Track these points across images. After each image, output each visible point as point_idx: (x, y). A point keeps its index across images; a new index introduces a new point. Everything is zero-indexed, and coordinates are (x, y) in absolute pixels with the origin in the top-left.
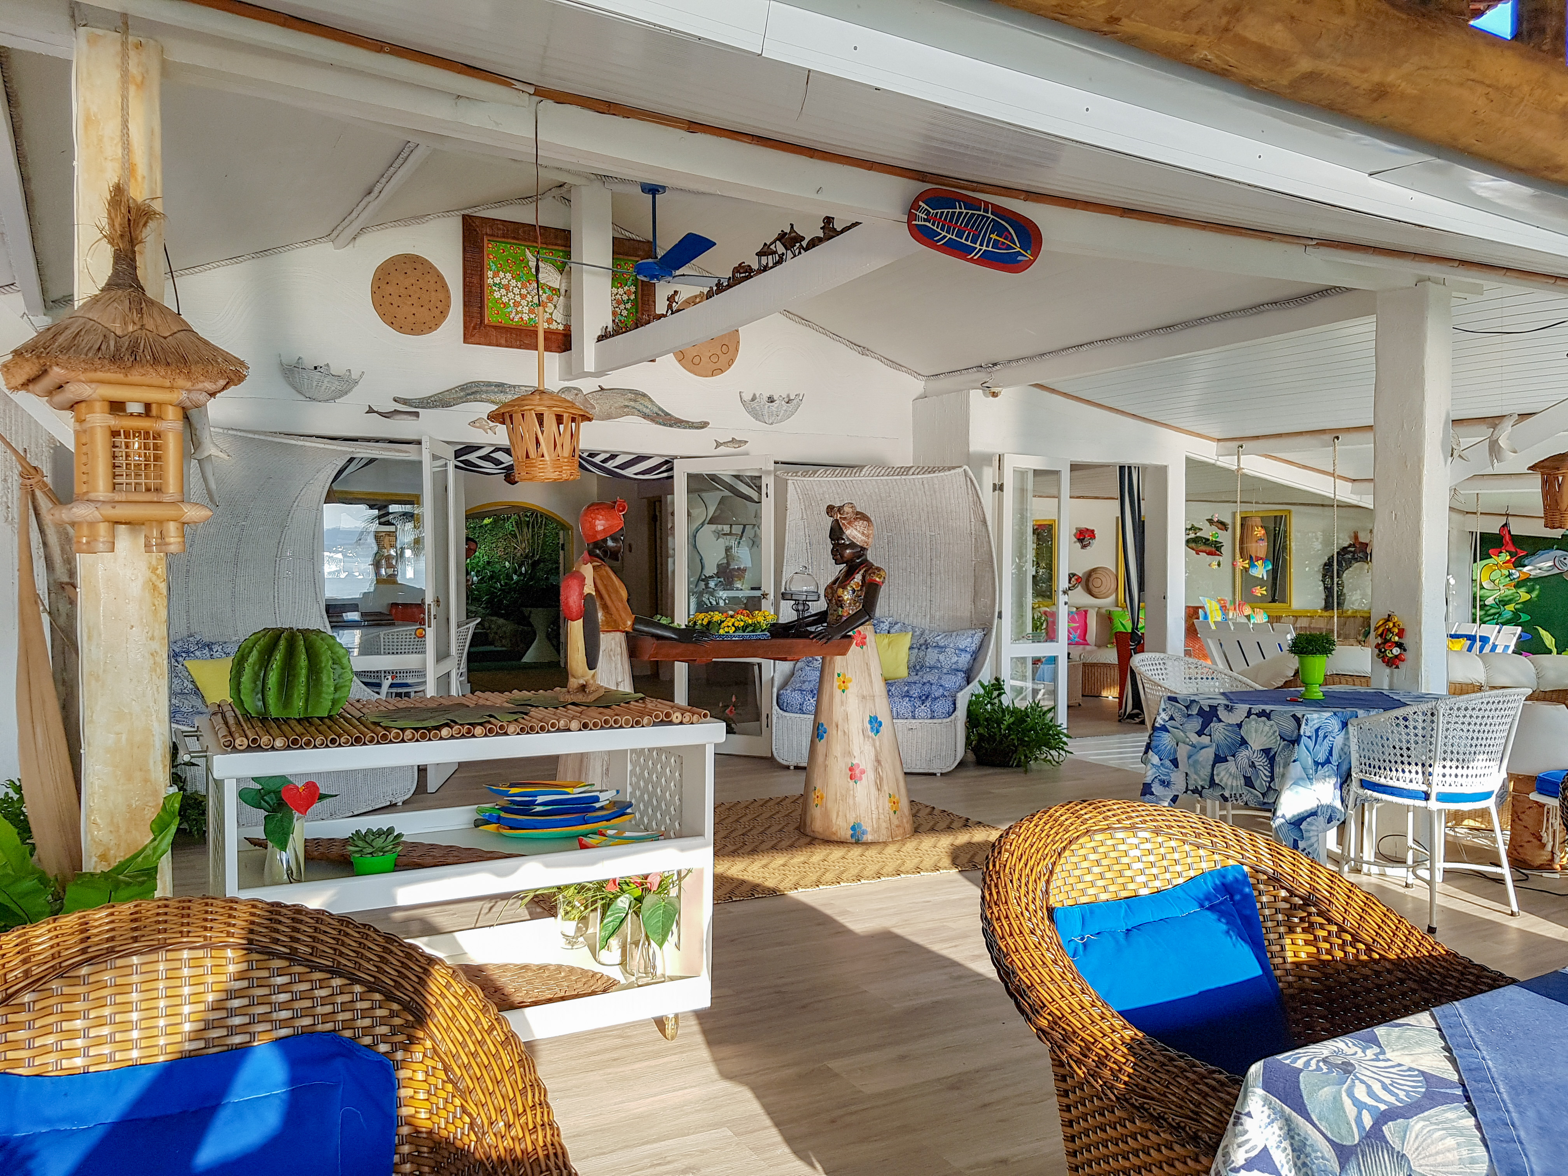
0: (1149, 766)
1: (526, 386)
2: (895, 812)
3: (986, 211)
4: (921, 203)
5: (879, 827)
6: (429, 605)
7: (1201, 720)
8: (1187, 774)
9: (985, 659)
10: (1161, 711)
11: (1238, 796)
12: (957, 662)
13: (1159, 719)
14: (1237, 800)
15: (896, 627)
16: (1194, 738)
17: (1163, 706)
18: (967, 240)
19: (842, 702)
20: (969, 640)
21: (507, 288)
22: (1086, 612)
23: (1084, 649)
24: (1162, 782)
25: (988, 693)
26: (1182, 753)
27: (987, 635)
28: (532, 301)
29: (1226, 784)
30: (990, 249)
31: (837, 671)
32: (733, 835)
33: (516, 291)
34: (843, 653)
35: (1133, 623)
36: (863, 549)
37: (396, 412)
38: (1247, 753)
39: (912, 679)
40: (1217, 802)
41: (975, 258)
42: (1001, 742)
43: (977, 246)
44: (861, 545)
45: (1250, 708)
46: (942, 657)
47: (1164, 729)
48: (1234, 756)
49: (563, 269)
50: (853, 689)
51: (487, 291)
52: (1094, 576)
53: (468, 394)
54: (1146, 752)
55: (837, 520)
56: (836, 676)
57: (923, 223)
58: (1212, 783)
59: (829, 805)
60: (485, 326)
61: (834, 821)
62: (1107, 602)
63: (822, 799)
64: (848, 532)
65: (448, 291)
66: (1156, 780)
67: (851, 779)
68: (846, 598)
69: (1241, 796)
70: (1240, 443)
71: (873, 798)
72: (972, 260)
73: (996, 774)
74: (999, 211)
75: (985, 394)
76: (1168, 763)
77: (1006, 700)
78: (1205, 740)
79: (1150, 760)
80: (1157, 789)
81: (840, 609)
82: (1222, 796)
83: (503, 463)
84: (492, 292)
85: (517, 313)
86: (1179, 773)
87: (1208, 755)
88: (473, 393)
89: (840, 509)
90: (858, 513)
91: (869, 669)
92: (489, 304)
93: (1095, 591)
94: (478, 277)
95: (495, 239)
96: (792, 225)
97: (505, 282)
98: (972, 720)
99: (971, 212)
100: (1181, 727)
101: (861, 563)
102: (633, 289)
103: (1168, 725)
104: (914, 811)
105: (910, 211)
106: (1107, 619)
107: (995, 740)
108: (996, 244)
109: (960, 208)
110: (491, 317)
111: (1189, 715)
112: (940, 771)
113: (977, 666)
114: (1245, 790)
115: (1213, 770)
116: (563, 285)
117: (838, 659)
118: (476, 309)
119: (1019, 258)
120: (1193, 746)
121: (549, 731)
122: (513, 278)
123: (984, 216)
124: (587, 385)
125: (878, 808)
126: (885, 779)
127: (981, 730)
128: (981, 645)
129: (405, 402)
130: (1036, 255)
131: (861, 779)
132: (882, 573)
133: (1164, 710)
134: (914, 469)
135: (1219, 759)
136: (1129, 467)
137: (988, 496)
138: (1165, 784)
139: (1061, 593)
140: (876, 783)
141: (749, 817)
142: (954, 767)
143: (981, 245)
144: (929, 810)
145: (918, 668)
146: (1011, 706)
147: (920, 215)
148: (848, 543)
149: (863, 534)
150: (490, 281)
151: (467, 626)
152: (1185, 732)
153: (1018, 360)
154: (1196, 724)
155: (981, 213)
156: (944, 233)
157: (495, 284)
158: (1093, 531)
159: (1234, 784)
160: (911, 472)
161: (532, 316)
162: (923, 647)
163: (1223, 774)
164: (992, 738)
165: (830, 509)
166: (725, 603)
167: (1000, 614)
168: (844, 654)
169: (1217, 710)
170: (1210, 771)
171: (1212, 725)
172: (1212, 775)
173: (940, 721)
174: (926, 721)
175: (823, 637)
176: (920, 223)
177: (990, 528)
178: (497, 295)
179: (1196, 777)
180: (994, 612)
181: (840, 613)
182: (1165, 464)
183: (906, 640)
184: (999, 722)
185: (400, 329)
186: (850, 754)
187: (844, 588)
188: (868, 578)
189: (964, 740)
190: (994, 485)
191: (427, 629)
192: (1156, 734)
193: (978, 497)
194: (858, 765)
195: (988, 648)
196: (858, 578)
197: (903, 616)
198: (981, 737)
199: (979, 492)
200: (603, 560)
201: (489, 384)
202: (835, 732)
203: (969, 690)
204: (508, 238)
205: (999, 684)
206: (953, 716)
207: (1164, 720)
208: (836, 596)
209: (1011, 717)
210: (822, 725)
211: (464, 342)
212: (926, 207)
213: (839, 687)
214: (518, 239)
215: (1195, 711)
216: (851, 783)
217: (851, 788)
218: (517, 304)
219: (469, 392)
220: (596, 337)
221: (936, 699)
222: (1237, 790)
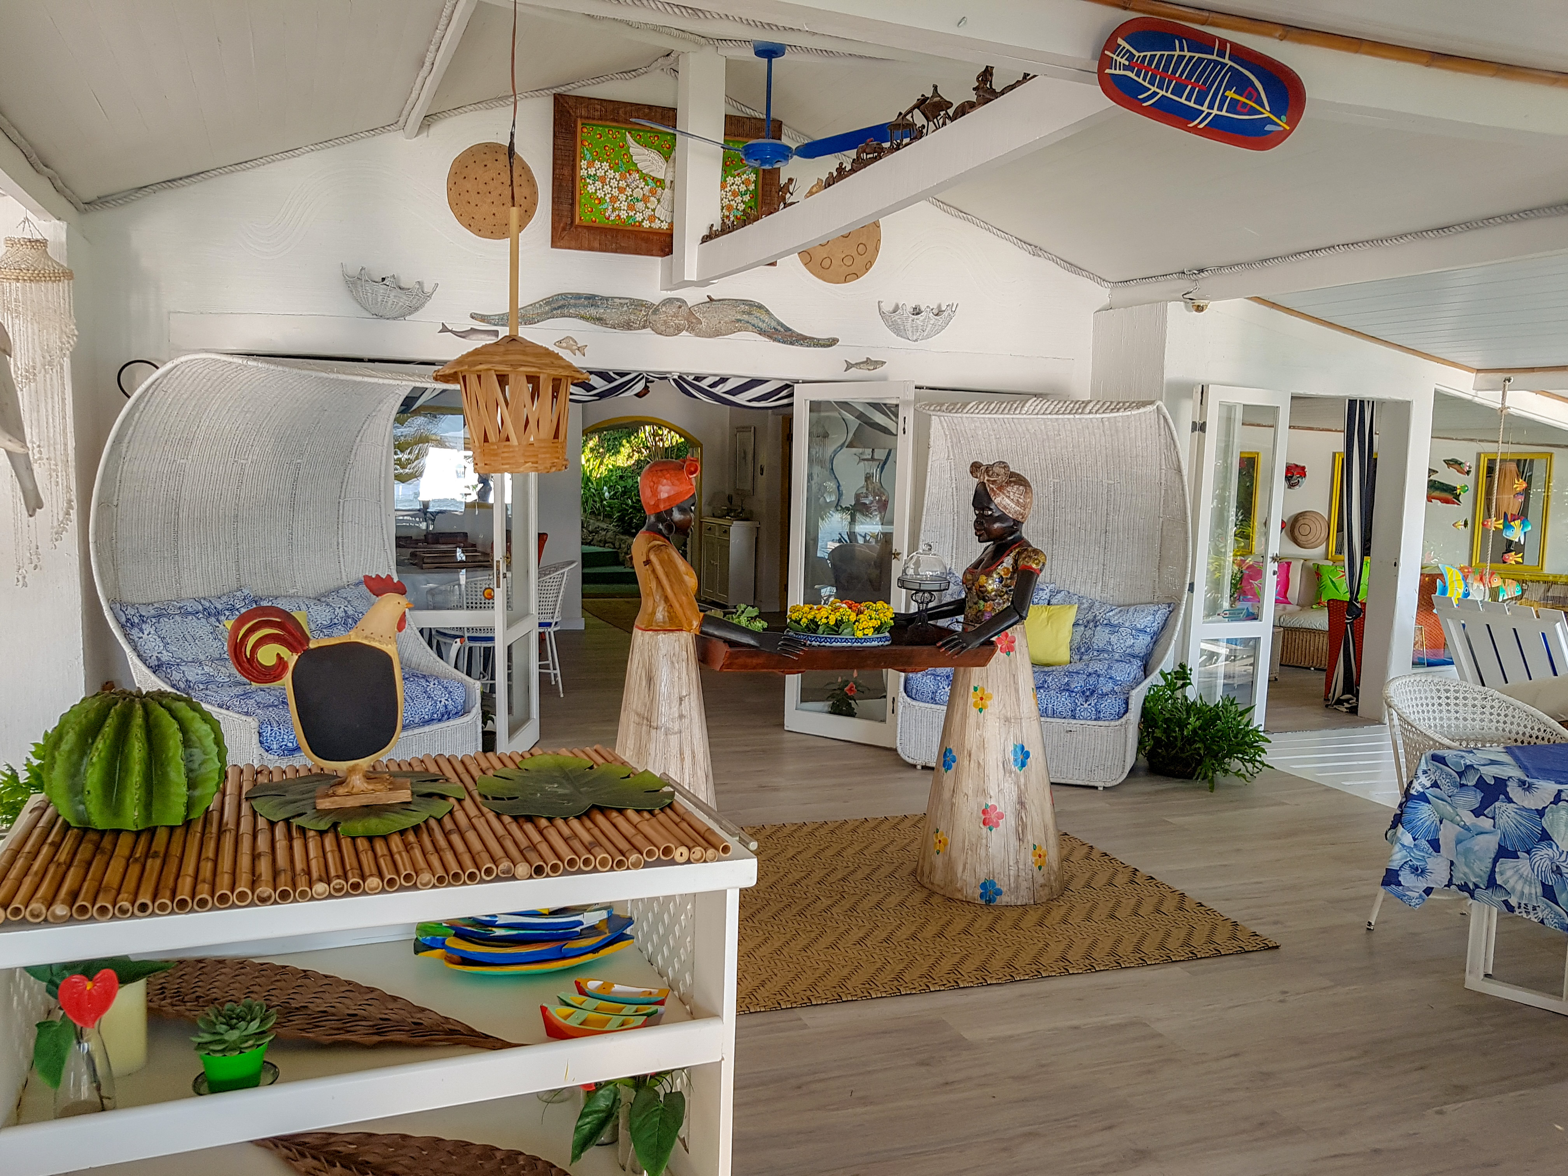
0: (1397, 847)
1: (620, 298)
2: (1040, 868)
3: (1222, 54)
4: (1120, 41)
5: (1017, 887)
6: (498, 562)
7: (1480, 795)
8: (1452, 863)
9: (1169, 644)
10: (1420, 773)
11: (1530, 908)
12: (1132, 646)
13: (1416, 784)
14: (1528, 913)
15: (1059, 596)
16: (1469, 818)
17: (1423, 766)
18: (1188, 99)
19: (978, 727)
20: (1150, 618)
21: (603, 180)
22: (1289, 564)
23: (1284, 609)
24: (1415, 870)
25: (1171, 686)
26: (1447, 834)
27: (1173, 607)
28: (631, 196)
29: (1513, 888)
30: (1224, 113)
31: (974, 683)
32: (831, 879)
33: (614, 183)
34: (983, 663)
35: (1352, 593)
36: (1017, 523)
37: (473, 331)
38: (1550, 852)
39: (1073, 668)
40: (1495, 911)
41: (1201, 126)
42: (1182, 749)
43: (1204, 108)
44: (1015, 517)
45: (1560, 791)
46: (1114, 639)
47: (1423, 797)
48: (1528, 852)
49: (668, 152)
50: (994, 707)
51: (579, 184)
52: (1302, 522)
53: (555, 309)
54: (1394, 826)
55: (983, 483)
56: (972, 690)
57: (1122, 72)
58: (1492, 883)
59: (954, 854)
60: (577, 227)
61: (959, 875)
62: (1316, 553)
63: (945, 845)
64: (997, 500)
65: (534, 185)
66: (1406, 866)
67: (984, 824)
68: (990, 588)
69: (1534, 908)
70: (1507, 376)
71: (1012, 850)
72: (1195, 130)
73: (1175, 789)
74: (1241, 55)
75: (1186, 307)
76: (1424, 843)
77: (1192, 693)
78: (1485, 823)
79: (1399, 839)
80: (1406, 878)
81: (982, 602)
82: (1506, 902)
83: (595, 388)
84: (586, 185)
85: (614, 209)
86: (1440, 860)
87: (1489, 843)
88: (559, 307)
89: (988, 468)
90: (1013, 474)
91: (1016, 683)
92: (582, 200)
93: (1301, 539)
94: (570, 168)
95: (591, 122)
96: (935, 87)
97: (601, 173)
98: (1147, 718)
99: (1197, 55)
100: (1449, 799)
101: (1014, 542)
102: (753, 177)
103: (1429, 793)
104: (1065, 852)
105: (1103, 53)
106: (1314, 575)
107: (1176, 746)
108: (1234, 106)
109: (1182, 49)
110: (584, 215)
111: (1462, 785)
112: (1103, 784)
113: (1158, 650)
114: (1542, 902)
115: (1494, 866)
116: (668, 175)
117: (976, 671)
118: (566, 207)
119: (1269, 128)
120: (1466, 828)
121: (482, 881)
122: (611, 168)
123: (1217, 63)
124: (693, 296)
125: (1017, 862)
126: (1029, 827)
127: (1158, 733)
128: (1164, 624)
129: (483, 318)
130: (1293, 123)
131: (997, 825)
132: (1042, 558)
133: (1425, 772)
134: (1091, 405)
135: (1504, 852)
136: (1362, 402)
137: (1185, 438)
138: (1419, 872)
139: (1269, 560)
140: (1017, 831)
141: (857, 847)
142: (1120, 781)
143: (1211, 107)
144: (1085, 850)
145: (1083, 650)
146: (1199, 702)
147: (1119, 59)
148: (996, 515)
149: (1018, 503)
150: (583, 173)
151: (562, 571)
152: (1454, 808)
153: (1231, 266)
154: (1474, 799)
155: (1214, 57)
156: (1154, 89)
157: (589, 176)
158: (1303, 468)
159: (1526, 891)
160: (1087, 410)
161: (632, 213)
162: (1091, 624)
163: (1509, 873)
164: (1170, 745)
165: (975, 467)
166: (865, 541)
167: (1192, 585)
168: (983, 665)
169: (1506, 786)
170: (1490, 866)
171: (1497, 804)
172: (1493, 871)
173: (1107, 723)
174: (1089, 722)
175: (956, 645)
176: (1117, 72)
177: (1185, 478)
178: (591, 189)
179: (1467, 870)
180: (1184, 583)
181: (982, 607)
182: (1408, 399)
183: (1071, 615)
184: (1182, 725)
185: (479, 232)
186: (984, 792)
187: (989, 575)
188: (1021, 563)
189: (1136, 745)
190: (1194, 423)
191: (496, 589)
192: (1409, 804)
193: (1173, 439)
194: (996, 808)
195: (1174, 629)
196: (1008, 562)
197: (1068, 582)
198: (1158, 741)
199: (1175, 433)
200: (668, 539)
201: (578, 296)
202: (966, 763)
203: (1147, 683)
204: (606, 120)
205: (1185, 672)
206: (1123, 720)
207: (1424, 786)
208: (976, 584)
209: (1198, 719)
210: (951, 751)
211: (552, 247)
212: (1128, 47)
213: (975, 705)
214: (617, 121)
215: (1472, 781)
216: (985, 829)
217: (985, 836)
218: (614, 199)
219: (556, 306)
220: (701, 238)
221: (1104, 695)
222: (1530, 899)
